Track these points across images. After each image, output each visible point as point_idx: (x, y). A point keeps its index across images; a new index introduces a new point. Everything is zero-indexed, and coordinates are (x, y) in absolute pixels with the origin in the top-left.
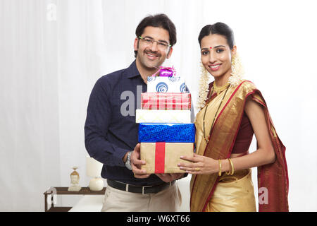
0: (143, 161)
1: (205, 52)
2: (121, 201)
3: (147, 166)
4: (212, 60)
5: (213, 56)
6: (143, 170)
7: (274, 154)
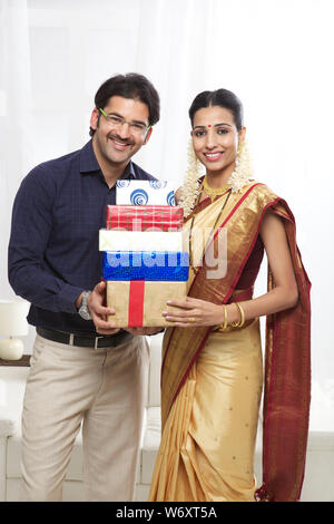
0: (110, 309)
1: (199, 132)
2: (62, 360)
3: (118, 316)
4: (210, 145)
5: (212, 139)
6: (112, 322)
7: (297, 294)
